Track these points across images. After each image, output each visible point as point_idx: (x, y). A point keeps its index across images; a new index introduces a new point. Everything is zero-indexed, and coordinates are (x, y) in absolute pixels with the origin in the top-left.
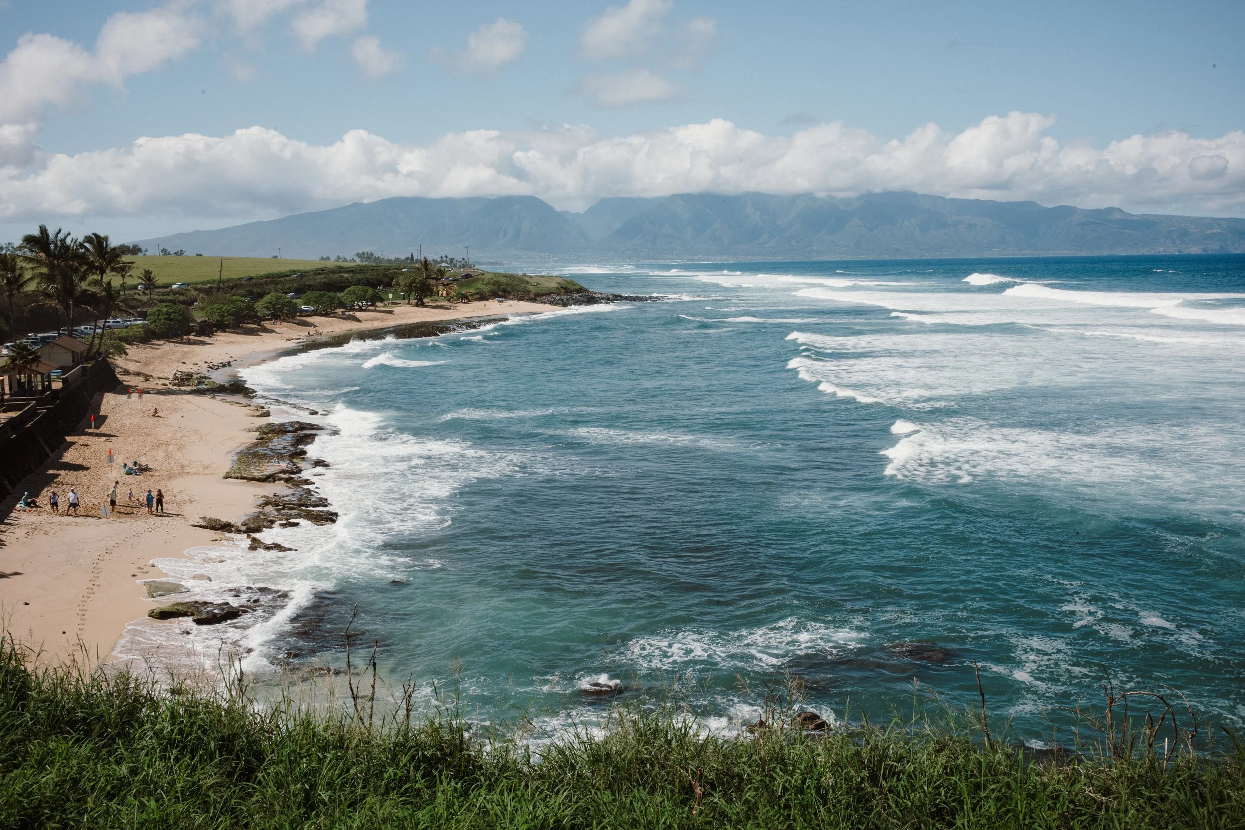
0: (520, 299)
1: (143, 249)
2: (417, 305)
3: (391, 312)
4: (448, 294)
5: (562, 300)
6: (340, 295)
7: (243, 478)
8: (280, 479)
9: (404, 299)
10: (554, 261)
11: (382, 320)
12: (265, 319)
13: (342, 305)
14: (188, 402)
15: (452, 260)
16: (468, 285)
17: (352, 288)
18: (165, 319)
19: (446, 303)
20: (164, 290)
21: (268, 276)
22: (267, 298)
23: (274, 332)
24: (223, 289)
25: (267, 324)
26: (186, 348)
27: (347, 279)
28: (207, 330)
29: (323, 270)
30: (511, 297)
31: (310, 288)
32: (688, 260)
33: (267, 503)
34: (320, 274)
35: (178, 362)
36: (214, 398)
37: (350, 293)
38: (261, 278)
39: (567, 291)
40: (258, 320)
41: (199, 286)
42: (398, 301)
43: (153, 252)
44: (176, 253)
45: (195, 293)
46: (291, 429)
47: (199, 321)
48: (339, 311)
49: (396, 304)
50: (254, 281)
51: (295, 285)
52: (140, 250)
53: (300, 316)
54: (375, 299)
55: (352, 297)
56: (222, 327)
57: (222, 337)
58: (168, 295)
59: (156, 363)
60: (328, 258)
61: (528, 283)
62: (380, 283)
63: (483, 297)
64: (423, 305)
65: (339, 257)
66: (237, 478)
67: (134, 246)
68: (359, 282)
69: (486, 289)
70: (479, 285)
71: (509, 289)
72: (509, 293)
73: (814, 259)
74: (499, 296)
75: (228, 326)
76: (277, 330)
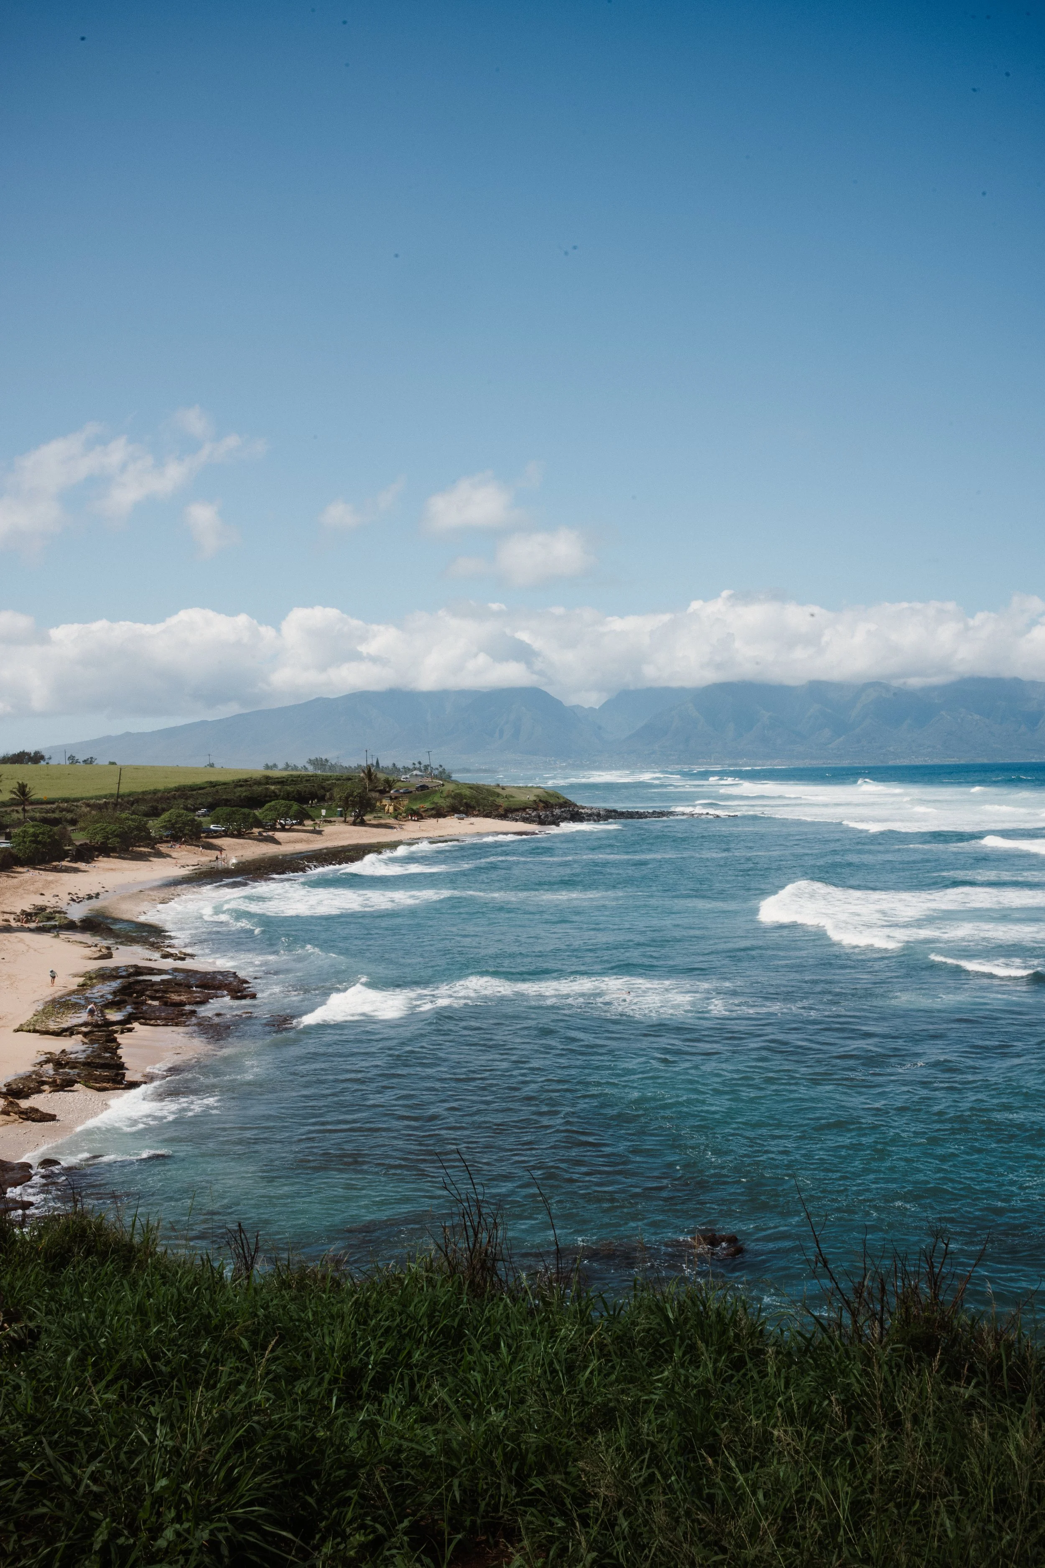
0: (487, 816)
1: (47, 757)
2: (354, 824)
3: (320, 833)
4: (395, 810)
5: (539, 817)
6: (257, 812)
7: (35, 1031)
8: (79, 1033)
9: (341, 816)
10: (562, 768)
11: (308, 841)
12: (161, 841)
13: (258, 823)
14: (21, 941)
15: (426, 767)
16: (424, 798)
17: (273, 803)
18: (31, 841)
19: (392, 821)
20: (49, 806)
21: (177, 789)
22: (165, 816)
23: (170, 856)
24: (121, 805)
25: (163, 848)
26: (51, 876)
27: (274, 792)
28: (86, 854)
29: (246, 781)
30: (476, 813)
31: (227, 803)
32: (730, 766)
33: (47, 1061)
34: (241, 786)
35: (35, 893)
36: (57, 936)
37: (270, 809)
38: (169, 791)
39: (547, 805)
40: (152, 842)
41: (92, 802)
42: (332, 819)
43: (58, 760)
44: (85, 761)
45: (86, 810)
46: (124, 973)
47: (78, 843)
48: (256, 831)
49: (330, 822)
50: (159, 795)
51: (210, 800)
52: (42, 758)
53: (206, 837)
54: (302, 816)
55: (272, 814)
56: (105, 850)
57: (103, 863)
58: (53, 812)
59: (8, 895)
60: (275, 766)
61: (498, 795)
62: (313, 796)
63: (439, 813)
64: (363, 823)
65: (287, 764)
66: (29, 1031)
67: (36, 753)
68: (288, 797)
69: (443, 803)
70: (437, 799)
71: (473, 803)
72: (474, 808)
73: (891, 763)
74: (459, 812)
75: (114, 850)
76: (174, 854)
